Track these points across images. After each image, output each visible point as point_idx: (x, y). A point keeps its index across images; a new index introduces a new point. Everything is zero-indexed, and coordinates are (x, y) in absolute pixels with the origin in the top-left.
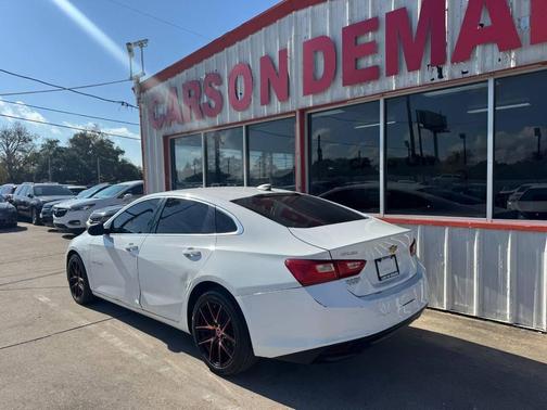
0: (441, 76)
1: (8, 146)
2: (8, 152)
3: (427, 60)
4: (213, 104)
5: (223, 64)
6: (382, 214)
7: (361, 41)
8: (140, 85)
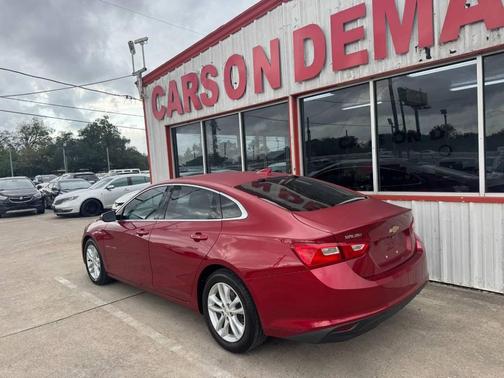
0: (429, 57)
1: (27, 139)
2: (27, 145)
3: (415, 42)
4: (210, 95)
5: (217, 56)
6: (376, 192)
7: (349, 27)
8: (143, 79)
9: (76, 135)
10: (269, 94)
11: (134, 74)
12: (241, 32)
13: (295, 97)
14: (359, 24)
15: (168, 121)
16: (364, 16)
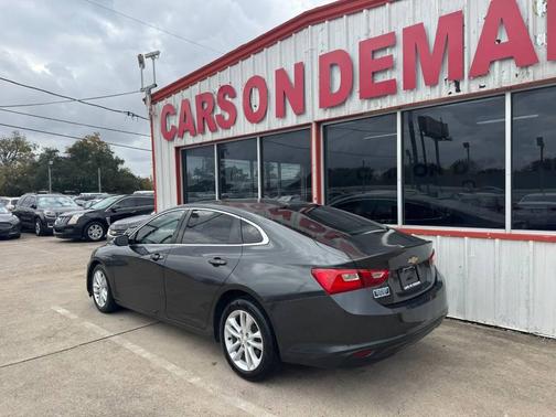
0: (458, 90)
1: (6, 154)
2: (5, 161)
3: (445, 74)
4: (227, 116)
5: (237, 76)
6: (400, 225)
7: (379, 56)
8: (152, 96)
9: (62, 154)
10: (291, 120)
11: (142, 90)
12: (263, 53)
13: (318, 123)
14: (388, 53)
15: (179, 142)
16: (393, 45)
